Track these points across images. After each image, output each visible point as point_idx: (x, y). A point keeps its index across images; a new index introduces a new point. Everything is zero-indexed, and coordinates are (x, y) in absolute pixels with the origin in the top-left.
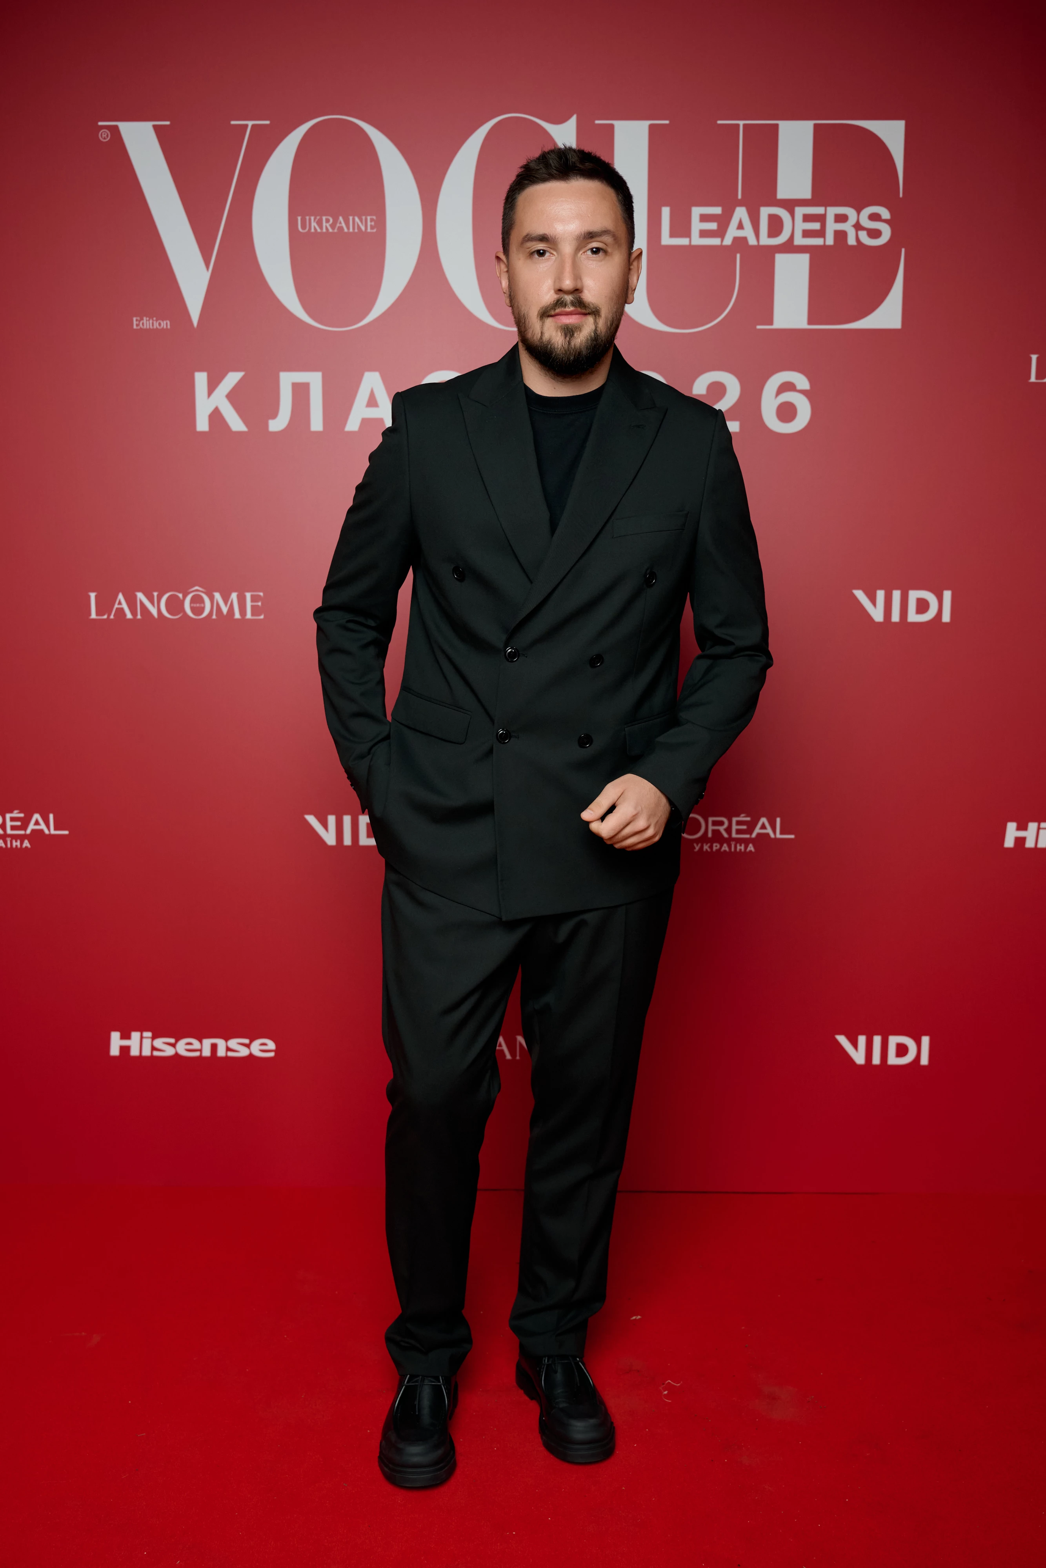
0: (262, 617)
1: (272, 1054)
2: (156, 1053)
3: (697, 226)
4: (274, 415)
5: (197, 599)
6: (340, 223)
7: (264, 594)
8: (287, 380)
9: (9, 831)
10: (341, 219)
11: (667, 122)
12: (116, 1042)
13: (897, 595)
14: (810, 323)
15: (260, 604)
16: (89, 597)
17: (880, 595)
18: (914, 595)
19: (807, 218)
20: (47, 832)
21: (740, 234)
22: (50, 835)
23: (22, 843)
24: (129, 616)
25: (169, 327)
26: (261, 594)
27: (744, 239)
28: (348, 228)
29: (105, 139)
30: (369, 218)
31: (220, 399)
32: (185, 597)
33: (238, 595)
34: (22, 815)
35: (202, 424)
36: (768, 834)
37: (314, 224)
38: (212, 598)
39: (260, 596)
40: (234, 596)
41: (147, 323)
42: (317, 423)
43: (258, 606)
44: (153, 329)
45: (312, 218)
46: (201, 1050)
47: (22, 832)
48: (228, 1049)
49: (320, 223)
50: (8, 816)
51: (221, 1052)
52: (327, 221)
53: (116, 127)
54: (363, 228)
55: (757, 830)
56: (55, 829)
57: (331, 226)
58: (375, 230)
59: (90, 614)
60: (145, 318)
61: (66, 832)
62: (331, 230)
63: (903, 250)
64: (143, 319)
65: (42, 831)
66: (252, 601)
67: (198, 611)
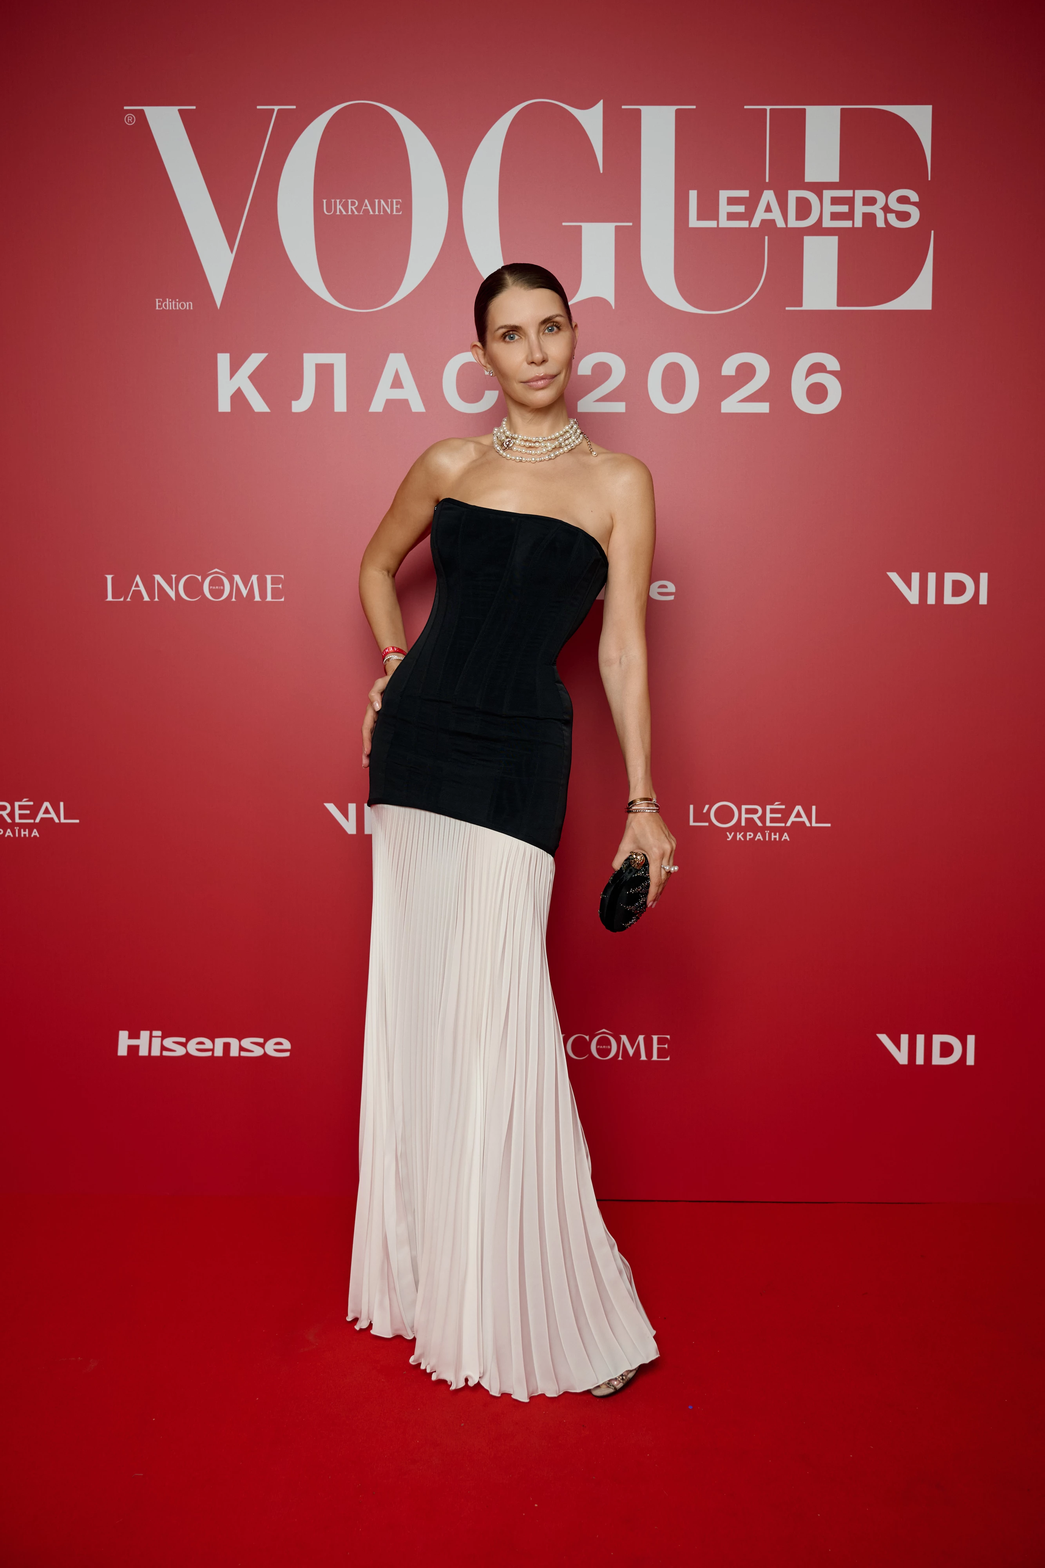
0: (283, 600)
1: (287, 1054)
2: (165, 1053)
3: (724, 209)
4: (298, 397)
5: (217, 582)
6: (366, 206)
7: (284, 577)
8: (311, 361)
9: (17, 820)
10: (366, 201)
11: (694, 107)
12: (124, 1041)
13: (932, 577)
14: (838, 305)
15: (280, 586)
16: (106, 579)
17: (915, 577)
18: (950, 577)
19: (835, 201)
20: (57, 821)
21: (768, 216)
22: (60, 824)
23: (30, 833)
24: (146, 598)
25: (192, 308)
26: (282, 576)
27: (773, 221)
28: (374, 211)
29: (130, 123)
30: (394, 201)
31: (242, 380)
32: (203, 580)
33: (258, 577)
34: (31, 803)
35: (224, 405)
36: (803, 823)
37: (339, 207)
38: (231, 581)
39: (281, 577)
40: (254, 578)
41: (170, 305)
42: (340, 404)
43: (279, 588)
44: (176, 310)
45: (338, 201)
46: (213, 1050)
47: (32, 821)
48: (242, 1049)
49: (345, 206)
50: (17, 804)
51: (234, 1052)
52: (353, 204)
53: (143, 111)
54: (389, 211)
55: (792, 819)
56: (65, 818)
57: (355, 208)
58: (401, 213)
59: (107, 598)
60: (167, 299)
61: (77, 821)
62: (356, 213)
63: (933, 232)
64: (166, 301)
65: (52, 819)
66: (272, 585)
67: (217, 593)
